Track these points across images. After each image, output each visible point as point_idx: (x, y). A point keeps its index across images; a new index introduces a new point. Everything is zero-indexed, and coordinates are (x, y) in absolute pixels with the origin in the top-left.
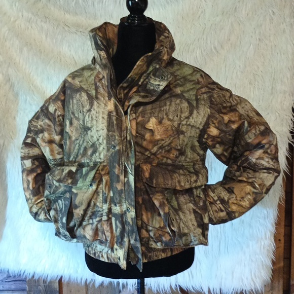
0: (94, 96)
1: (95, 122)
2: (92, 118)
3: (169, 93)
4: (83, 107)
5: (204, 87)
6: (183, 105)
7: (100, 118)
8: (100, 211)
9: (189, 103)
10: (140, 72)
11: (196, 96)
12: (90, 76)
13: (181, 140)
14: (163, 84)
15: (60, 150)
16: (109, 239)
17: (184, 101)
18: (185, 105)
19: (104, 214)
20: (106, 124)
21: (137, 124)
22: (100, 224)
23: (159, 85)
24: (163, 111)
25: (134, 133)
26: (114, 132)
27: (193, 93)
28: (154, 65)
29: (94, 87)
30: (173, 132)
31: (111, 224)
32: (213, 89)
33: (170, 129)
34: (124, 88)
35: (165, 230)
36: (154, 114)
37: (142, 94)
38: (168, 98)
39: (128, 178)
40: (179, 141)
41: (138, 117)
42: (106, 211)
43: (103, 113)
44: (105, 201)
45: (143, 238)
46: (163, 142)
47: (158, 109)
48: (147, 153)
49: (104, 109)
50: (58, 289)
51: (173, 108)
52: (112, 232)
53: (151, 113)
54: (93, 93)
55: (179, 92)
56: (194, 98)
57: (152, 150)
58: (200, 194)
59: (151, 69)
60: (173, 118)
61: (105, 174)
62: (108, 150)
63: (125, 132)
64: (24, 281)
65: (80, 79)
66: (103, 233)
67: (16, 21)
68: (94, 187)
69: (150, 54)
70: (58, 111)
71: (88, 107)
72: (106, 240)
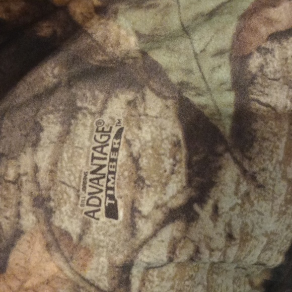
3: (62, 56)
24: (17, 182)
38: (51, 91)
55: (131, 43)
60: (86, 225)
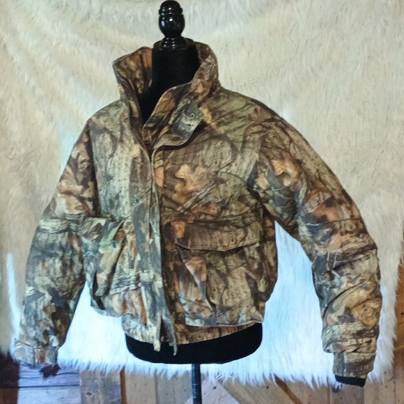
0: (119, 139)
1: (117, 170)
2: (114, 165)
4: (105, 151)
5: (257, 125)
6: (224, 149)
7: (123, 165)
8: (126, 278)
9: (233, 146)
10: (166, 109)
11: (245, 136)
12: (115, 115)
13: (221, 190)
14: (194, 125)
15: (80, 204)
16: (139, 313)
17: (226, 143)
18: (227, 148)
19: (132, 282)
20: (129, 172)
21: (165, 172)
22: (127, 293)
23: (190, 125)
25: (160, 183)
26: (137, 182)
27: (240, 132)
28: (185, 100)
29: (119, 128)
30: (210, 182)
31: (140, 294)
32: (270, 128)
33: (205, 177)
34: (152, 129)
35: (203, 304)
36: (187, 160)
37: (174, 136)
39: (154, 239)
40: (219, 192)
41: (167, 164)
42: (134, 278)
43: (127, 159)
44: (132, 266)
45: (179, 313)
46: (198, 194)
47: (192, 155)
48: (179, 209)
49: (128, 154)
50: (119, 383)
51: (210, 154)
52: (142, 305)
53: (183, 160)
54: (118, 134)
55: (223, 132)
56: (241, 139)
57: (185, 205)
58: (253, 254)
59: (181, 105)
61: (129, 233)
62: (131, 205)
63: (150, 182)
64: (76, 373)
65: (106, 118)
66: (132, 305)
67: (59, 44)
68: (118, 248)
69: (175, 88)
70: (81, 156)
71: (110, 152)
72: (137, 314)
